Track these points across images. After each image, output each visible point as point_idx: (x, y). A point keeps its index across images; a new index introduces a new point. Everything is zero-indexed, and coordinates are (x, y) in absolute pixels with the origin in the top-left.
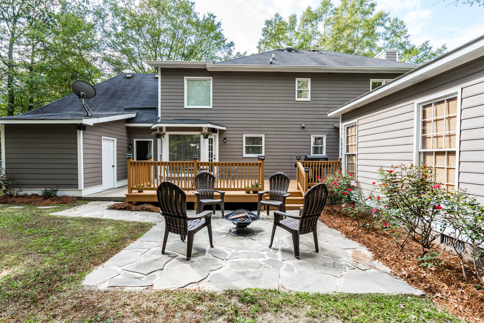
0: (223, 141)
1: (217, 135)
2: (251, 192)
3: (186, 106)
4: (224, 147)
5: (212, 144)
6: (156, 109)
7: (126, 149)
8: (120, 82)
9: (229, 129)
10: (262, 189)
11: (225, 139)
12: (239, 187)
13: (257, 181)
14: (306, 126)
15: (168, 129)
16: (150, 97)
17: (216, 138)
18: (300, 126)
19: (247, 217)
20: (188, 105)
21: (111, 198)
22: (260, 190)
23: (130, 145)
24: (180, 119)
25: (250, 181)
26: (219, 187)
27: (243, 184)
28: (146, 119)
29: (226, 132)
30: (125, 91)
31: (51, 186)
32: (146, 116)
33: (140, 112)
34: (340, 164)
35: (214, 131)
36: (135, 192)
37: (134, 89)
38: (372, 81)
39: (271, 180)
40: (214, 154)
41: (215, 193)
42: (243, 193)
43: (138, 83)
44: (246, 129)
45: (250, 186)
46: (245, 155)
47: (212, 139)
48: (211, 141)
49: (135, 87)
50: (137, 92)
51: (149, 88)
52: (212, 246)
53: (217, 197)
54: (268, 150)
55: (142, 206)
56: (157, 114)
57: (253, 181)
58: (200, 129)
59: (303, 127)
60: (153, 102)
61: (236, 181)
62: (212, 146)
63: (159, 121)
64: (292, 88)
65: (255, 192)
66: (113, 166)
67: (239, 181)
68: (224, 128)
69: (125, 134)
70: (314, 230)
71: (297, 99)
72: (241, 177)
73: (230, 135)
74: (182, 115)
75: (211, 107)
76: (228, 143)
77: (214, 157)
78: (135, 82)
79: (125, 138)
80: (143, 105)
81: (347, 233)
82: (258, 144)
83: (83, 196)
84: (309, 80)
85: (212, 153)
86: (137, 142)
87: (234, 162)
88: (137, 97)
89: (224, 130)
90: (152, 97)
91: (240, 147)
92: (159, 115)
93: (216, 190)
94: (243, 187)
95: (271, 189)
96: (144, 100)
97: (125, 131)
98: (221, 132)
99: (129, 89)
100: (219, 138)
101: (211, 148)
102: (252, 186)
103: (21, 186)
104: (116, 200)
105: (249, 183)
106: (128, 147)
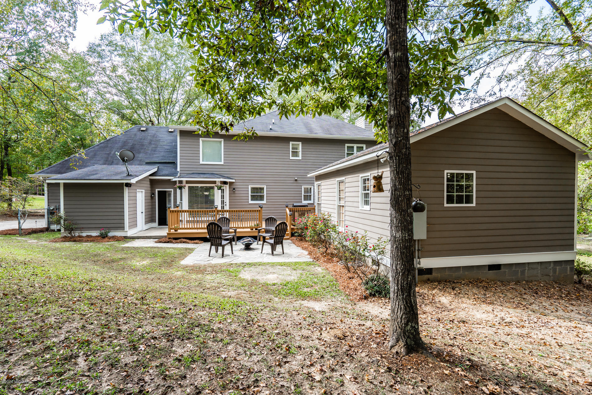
0: (233, 190)
1: (228, 186)
2: (254, 229)
3: (201, 162)
4: (233, 195)
5: (223, 193)
6: (174, 164)
7: (150, 198)
8: (135, 135)
9: (237, 181)
10: (262, 226)
11: (234, 189)
12: (246, 226)
13: (258, 222)
14: (298, 179)
15: (187, 182)
16: (167, 152)
17: (227, 188)
18: (293, 179)
19: (250, 241)
20: (203, 161)
21: (151, 236)
22: (260, 227)
23: (153, 194)
24: (196, 173)
25: (253, 222)
26: (232, 226)
27: (248, 224)
28: (167, 172)
29: (235, 184)
30: (143, 145)
31: (104, 229)
32: (167, 169)
33: (161, 166)
34: (314, 209)
35: (225, 183)
36: (172, 231)
37: (150, 143)
38: (347, 145)
39: (266, 221)
40: (225, 201)
41: (230, 230)
42: (249, 230)
43: (153, 136)
44: (251, 181)
45: (253, 225)
46: (251, 202)
47: (223, 189)
48: (223, 191)
49: (151, 140)
50: (153, 146)
51: (164, 142)
52: (232, 254)
53: (232, 232)
54: (268, 198)
55: (180, 240)
56: (176, 168)
57: (255, 222)
58: (214, 182)
59: (296, 180)
60: (170, 157)
61: (244, 223)
62: (223, 195)
63: (179, 175)
64: (288, 149)
65: (256, 229)
66: (142, 213)
67: (246, 222)
68: (234, 181)
69: (149, 186)
70: (282, 243)
71: (291, 158)
72: (247, 220)
73: (238, 186)
74: (198, 169)
75: (222, 163)
76: (236, 192)
77: (225, 204)
78: (151, 136)
79: (149, 189)
80: (162, 159)
81: (302, 248)
82: (261, 193)
83: (128, 235)
84: (300, 143)
85: (223, 201)
86: (158, 191)
87: (242, 209)
88: (155, 151)
89: (233, 182)
90: (169, 152)
91: (247, 195)
92: (178, 169)
93: (231, 228)
94: (248, 226)
95: (266, 226)
96: (162, 154)
97: (149, 183)
98: (231, 184)
99: (146, 142)
100: (229, 188)
101: (223, 197)
102: (255, 225)
103: (82, 229)
104: (154, 237)
105: (253, 224)
106: (151, 197)
